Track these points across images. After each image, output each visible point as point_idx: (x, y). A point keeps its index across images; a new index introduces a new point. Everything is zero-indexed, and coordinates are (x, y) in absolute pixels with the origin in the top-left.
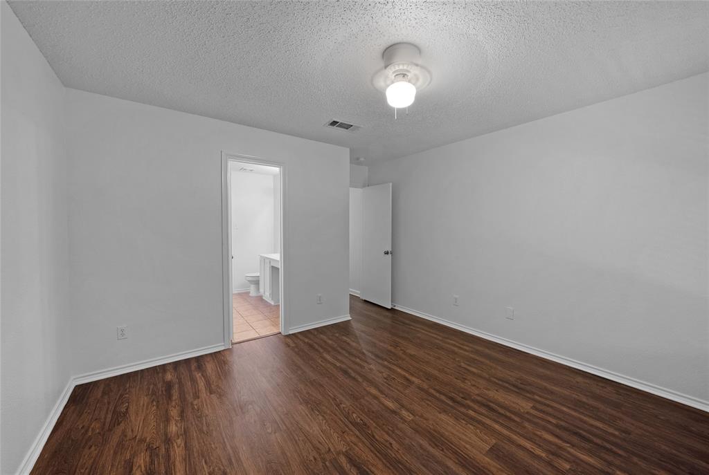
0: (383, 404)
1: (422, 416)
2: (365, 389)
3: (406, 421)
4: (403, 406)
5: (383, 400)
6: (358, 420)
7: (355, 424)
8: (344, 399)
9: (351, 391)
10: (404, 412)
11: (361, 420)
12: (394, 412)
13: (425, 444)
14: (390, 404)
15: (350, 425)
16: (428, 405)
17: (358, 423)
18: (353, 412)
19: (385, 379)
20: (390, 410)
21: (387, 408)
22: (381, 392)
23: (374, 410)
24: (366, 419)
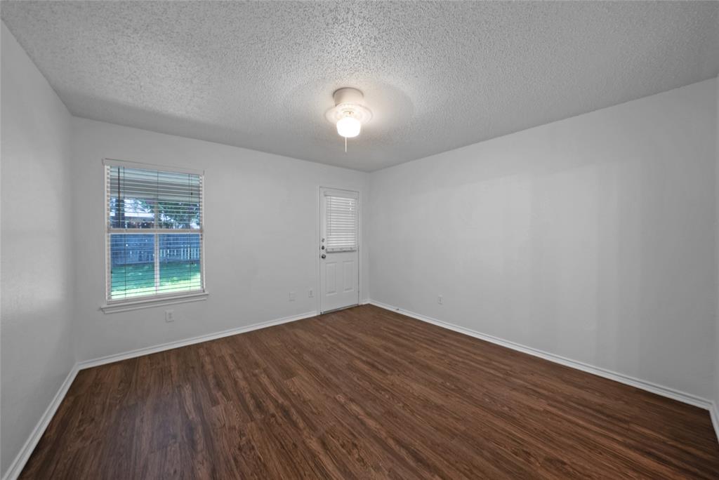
0: (362, 407)
1: (328, 397)
2: (382, 425)
3: (344, 394)
4: (342, 406)
5: (361, 412)
6: (383, 393)
7: (385, 390)
8: (402, 411)
9: (397, 422)
10: (343, 401)
11: (381, 393)
12: (352, 400)
13: (334, 379)
14: (354, 407)
15: (389, 389)
16: (316, 408)
17: (382, 390)
18: (389, 399)
19: (356, 445)
20: (355, 402)
21: (358, 404)
22: (362, 423)
23: (370, 401)
24: (377, 394)
